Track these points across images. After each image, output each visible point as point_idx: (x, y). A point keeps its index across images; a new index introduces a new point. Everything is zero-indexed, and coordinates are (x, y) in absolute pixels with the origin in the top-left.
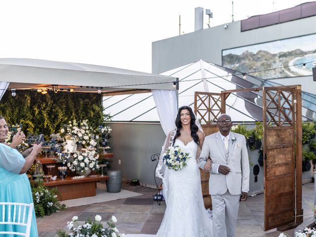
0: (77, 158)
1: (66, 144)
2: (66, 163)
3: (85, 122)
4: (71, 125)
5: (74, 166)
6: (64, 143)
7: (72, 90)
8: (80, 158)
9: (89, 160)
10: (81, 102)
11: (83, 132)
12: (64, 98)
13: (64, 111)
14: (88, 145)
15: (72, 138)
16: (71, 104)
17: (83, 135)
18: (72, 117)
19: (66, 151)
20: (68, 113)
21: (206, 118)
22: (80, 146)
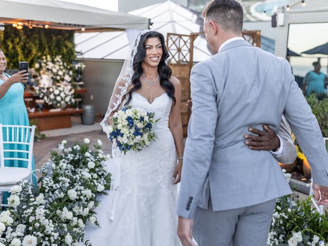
0: (53, 92)
1: (41, 78)
2: (43, 96)
3: (58, 58)
4: (45, 61)
5: (50, 100)
6: (39, 78)
7: (47, 27)
8: (57, 92)
9: (65, 94)
10: (54, 38)
11: (58, 67)
12: (37, 34)
13: (37, 46)
14: (63, 80)
15: (47, 73)
16: (44, 40)
17: (58, 70)
18: (45, 53)
19: (42, 86)
20: (41, 48)
21: (176, 57)
22: (55, 81)
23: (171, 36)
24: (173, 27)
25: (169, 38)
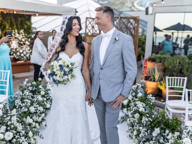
0: (19, 51)
1: (12, 43)
2: (13, 54)
3: (22, 31)
4: (14, 33)
5: (17, 56)
6: (10, 43)
7: (15, 12)
8: (21, 51)
9: (26, 52)
10: (19, 19)
11: (22, 37)
12: (9, 17)
13: (9, 24)
14: (25, 44)
15: (15, 40)
16: (13, 20)
17: (22, 38)
18: (14, 28)
19: (12, 47)
20: (12, 25)
22: (20, 45)
23: (88, 19)
24: (90, 14)
25: (87, 20)
